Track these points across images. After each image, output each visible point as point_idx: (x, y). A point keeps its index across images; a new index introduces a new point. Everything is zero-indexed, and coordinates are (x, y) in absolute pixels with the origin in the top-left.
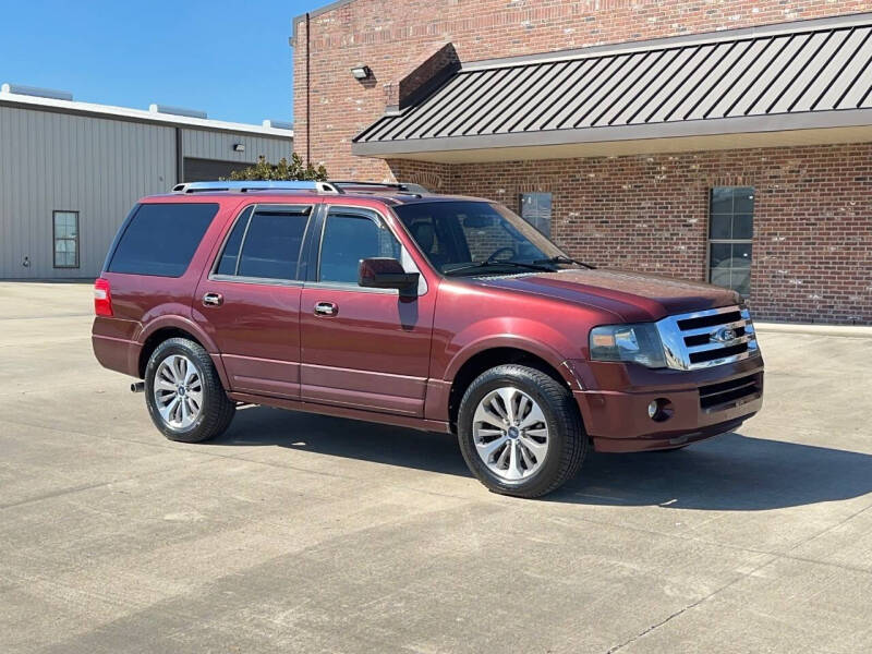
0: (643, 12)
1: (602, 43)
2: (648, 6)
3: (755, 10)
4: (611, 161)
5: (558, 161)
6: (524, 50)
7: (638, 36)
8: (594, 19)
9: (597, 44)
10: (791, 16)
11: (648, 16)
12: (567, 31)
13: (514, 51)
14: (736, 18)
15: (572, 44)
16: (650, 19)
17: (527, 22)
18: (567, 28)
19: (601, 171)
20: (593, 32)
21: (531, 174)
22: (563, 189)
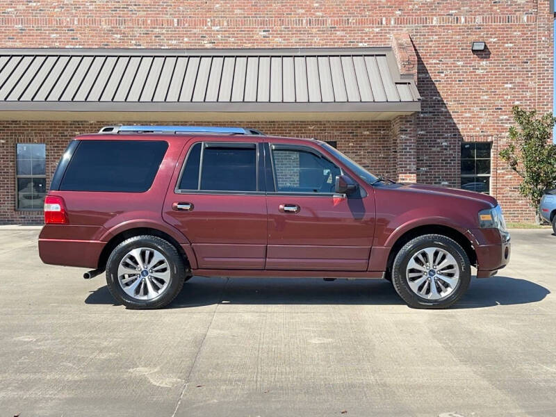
0: (110, 31)
1: (81, 47)
2: (114, 28)
3: (186, 39)
4: (91, 124)
5: (49, 122)
6: (18, 44)
7: (107, 45)
8: (73, 30)
9: (77, 47)
10: (209, 46)
11: (114, 34)
12: (53, 36)
13: (9, 44)
14: (174, 42)
15: (57, 44)
16: (116, 35)
17: (20, 26)
18: (53, 33)
19: (84, 130)
20: (73, 39)
21: (28, 130)
22: (55, 141)
